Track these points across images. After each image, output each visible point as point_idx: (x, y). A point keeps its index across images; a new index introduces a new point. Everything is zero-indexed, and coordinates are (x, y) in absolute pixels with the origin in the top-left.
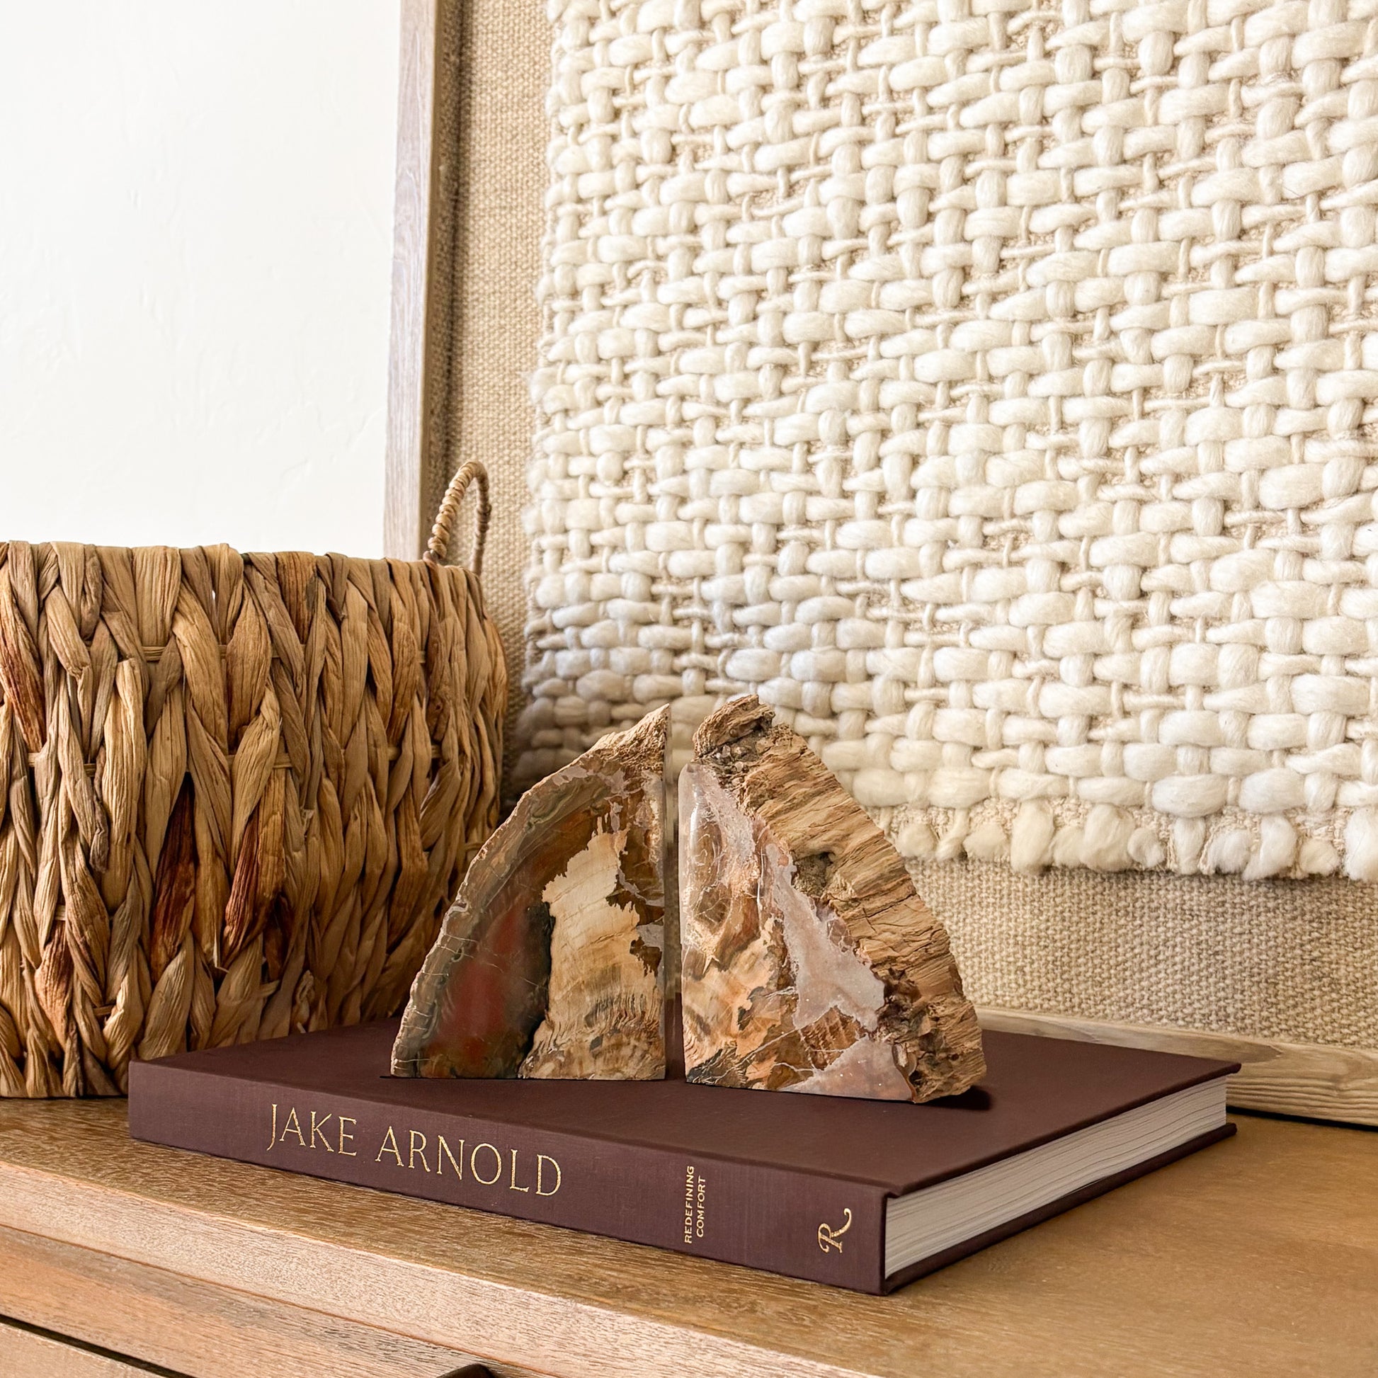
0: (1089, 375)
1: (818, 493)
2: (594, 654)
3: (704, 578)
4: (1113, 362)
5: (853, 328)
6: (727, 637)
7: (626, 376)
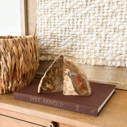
0: (101, 14)
1: (70, 25)
2: (45, 42)
3: (57, 34)
4: (103, 13)
5: (74, 7)
6: (60, 40)
7: (48, 11)
